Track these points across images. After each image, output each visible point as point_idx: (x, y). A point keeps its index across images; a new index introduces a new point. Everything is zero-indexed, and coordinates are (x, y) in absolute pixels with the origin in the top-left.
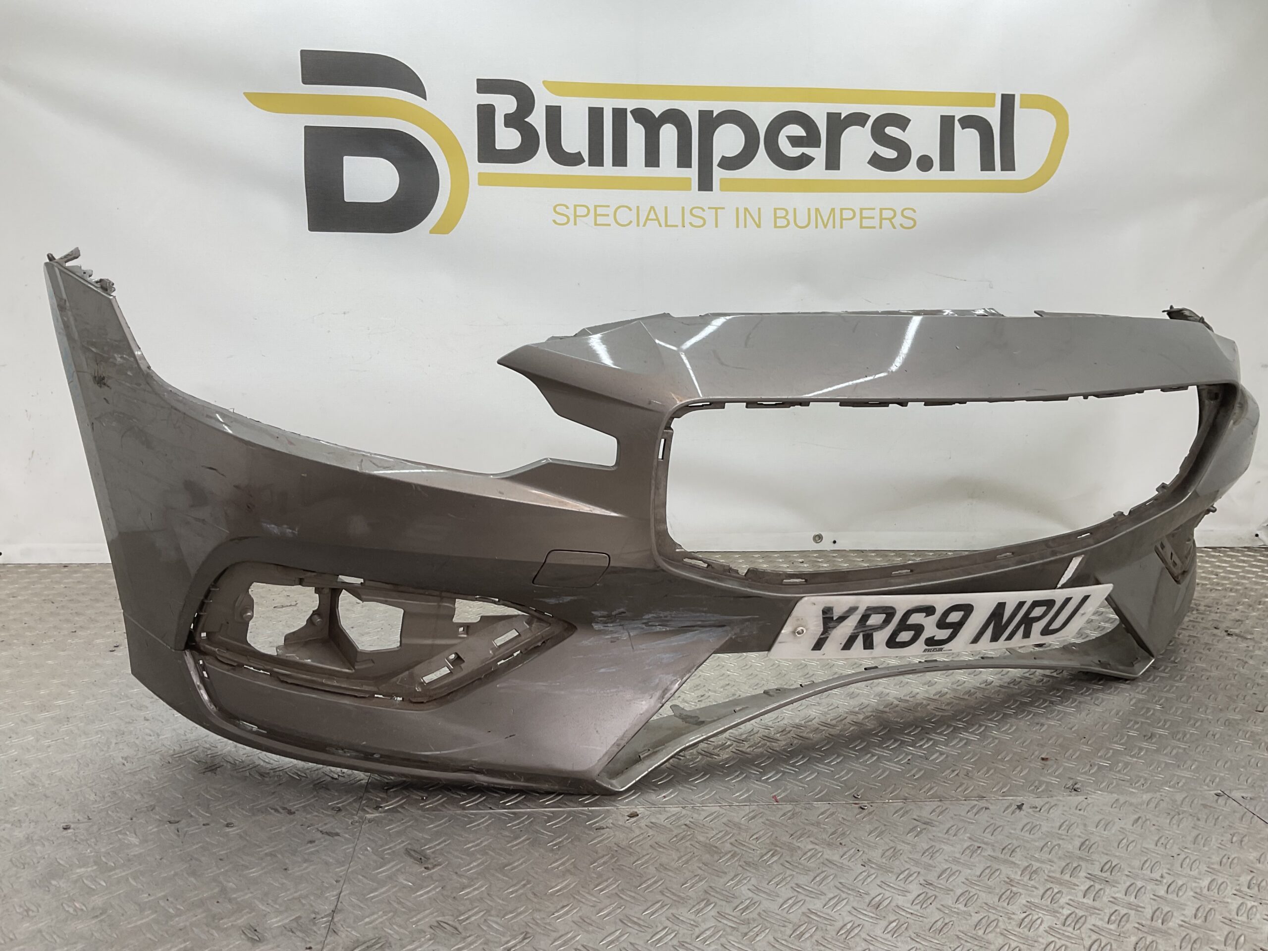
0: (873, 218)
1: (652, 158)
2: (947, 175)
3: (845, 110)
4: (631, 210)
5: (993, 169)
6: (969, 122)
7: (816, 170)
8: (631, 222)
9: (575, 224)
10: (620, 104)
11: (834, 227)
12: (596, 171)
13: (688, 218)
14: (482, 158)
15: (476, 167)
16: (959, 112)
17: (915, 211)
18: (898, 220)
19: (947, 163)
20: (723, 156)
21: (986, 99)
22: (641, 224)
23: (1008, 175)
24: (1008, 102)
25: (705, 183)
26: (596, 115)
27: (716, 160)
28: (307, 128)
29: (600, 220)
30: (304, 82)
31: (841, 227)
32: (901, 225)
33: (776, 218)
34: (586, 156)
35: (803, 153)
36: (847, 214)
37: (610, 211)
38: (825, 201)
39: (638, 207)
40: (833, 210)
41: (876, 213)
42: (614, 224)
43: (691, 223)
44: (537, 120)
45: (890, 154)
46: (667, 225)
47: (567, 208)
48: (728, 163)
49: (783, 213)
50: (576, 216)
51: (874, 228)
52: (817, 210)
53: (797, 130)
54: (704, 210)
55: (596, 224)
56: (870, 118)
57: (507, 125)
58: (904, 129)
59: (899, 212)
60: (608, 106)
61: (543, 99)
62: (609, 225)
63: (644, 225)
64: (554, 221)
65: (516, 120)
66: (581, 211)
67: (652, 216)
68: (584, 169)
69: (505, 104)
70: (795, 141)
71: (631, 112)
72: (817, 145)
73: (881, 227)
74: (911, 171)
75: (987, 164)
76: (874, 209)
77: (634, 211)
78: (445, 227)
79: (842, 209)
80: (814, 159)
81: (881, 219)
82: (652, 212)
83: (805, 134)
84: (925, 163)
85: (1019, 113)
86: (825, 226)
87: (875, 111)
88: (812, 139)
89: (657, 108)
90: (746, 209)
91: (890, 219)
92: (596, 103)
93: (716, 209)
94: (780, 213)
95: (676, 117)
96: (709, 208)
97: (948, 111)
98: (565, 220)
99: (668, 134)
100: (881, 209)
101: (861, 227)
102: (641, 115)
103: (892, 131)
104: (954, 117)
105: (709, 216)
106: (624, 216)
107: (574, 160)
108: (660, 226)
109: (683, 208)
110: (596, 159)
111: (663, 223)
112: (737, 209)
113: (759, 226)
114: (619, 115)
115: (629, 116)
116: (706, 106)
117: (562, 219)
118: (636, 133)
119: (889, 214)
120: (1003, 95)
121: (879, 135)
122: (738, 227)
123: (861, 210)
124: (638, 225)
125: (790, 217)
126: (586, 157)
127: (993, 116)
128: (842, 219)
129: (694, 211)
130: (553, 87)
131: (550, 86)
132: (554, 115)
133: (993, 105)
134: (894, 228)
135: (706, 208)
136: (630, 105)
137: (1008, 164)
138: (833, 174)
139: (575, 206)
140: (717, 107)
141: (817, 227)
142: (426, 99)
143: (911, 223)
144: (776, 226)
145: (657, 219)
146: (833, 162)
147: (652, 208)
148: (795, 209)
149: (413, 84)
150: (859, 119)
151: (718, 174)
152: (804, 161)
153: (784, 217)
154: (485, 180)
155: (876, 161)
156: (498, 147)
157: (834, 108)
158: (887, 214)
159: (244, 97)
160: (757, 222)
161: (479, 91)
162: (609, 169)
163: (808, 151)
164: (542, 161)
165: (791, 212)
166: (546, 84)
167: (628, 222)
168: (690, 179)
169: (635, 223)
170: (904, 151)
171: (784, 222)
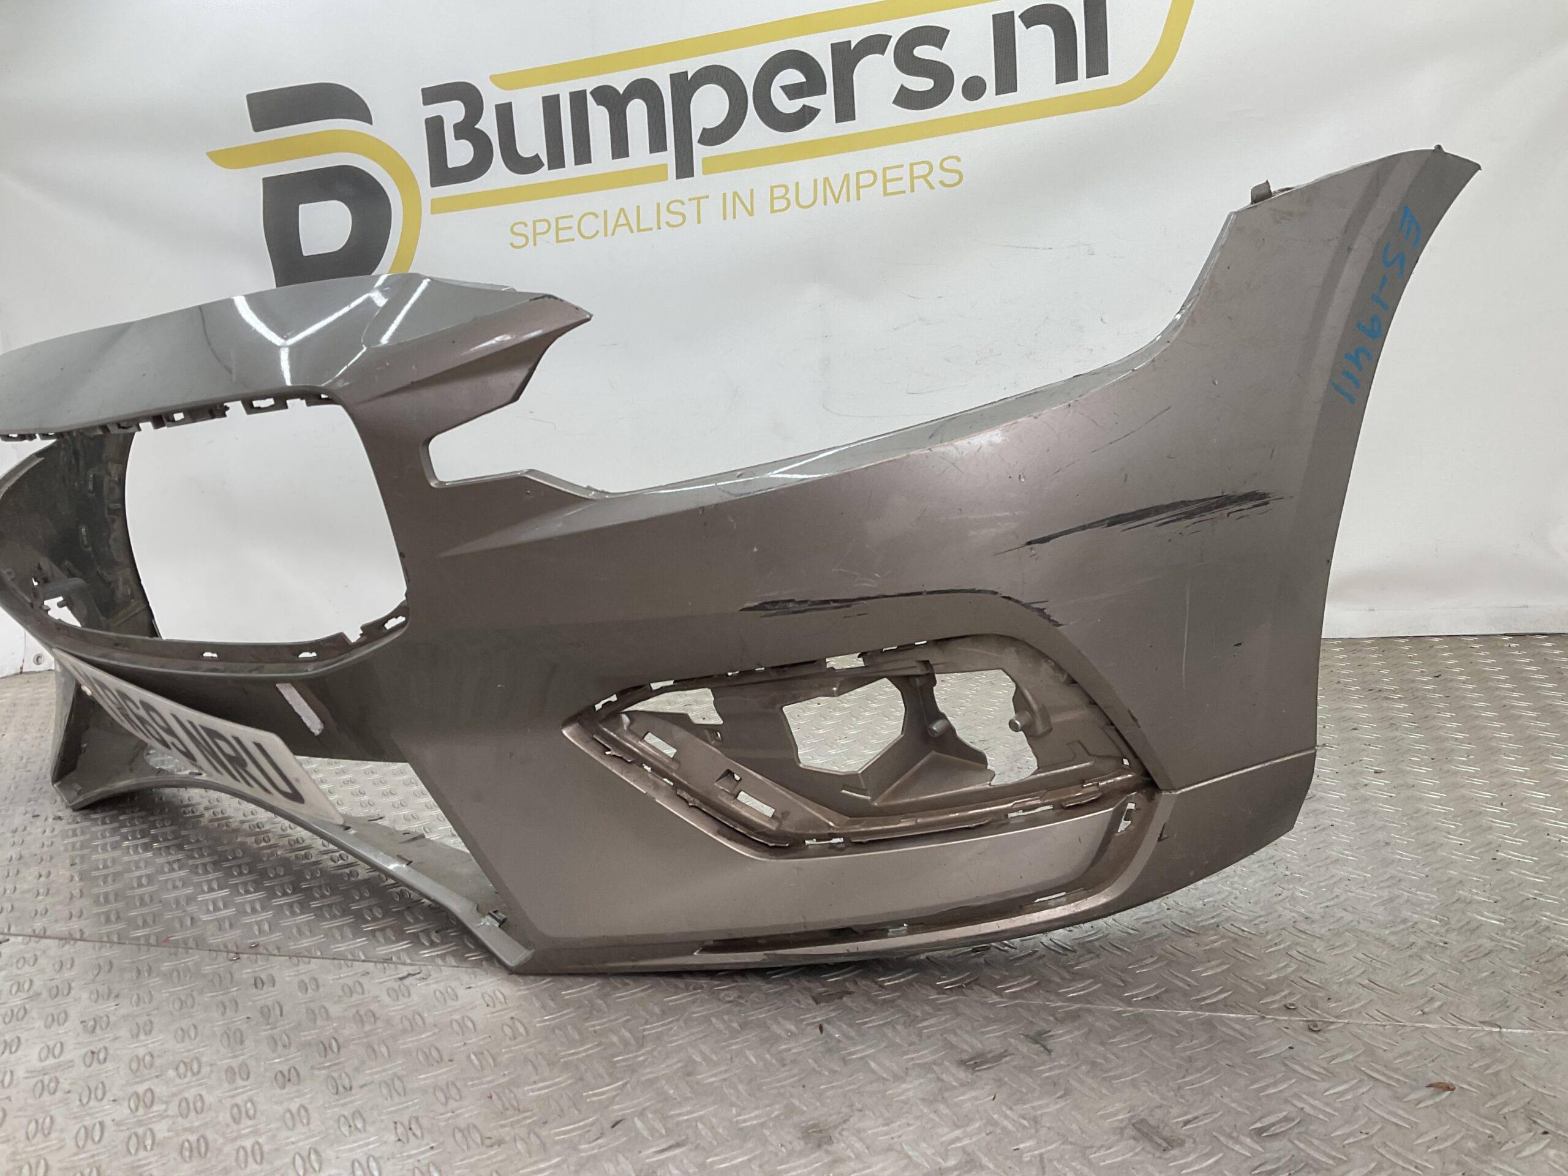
0: (901, 179)
1: (620, 148)
2: (1008, 99)
3: (855, 35)
4: (597, 216)
5: (1075, 77)
6: (1035, 16)
7: (825, 124)
8: (597, 232)
9: (535, 244)
10: (578, 85)
11: (848, 200)
12: (557, 174)
13: (665, 217)
14: (435, 182)
15: (429, 193)
17: (959, 159)
18: (936, 177)
19: (1007, 80)
20: (704, 129)
22: (610, 231)
23: (1098, 82)
25: (685, 168)
26: (551, 104)
27: (696, 135)
28: (265, 180)
29: (563, 235)
30: (255, 129)
31: (858, 198)
32: (941, 182)
33: (772, 198)
35: (804, 106)
36: (866, 179)
37: (573, 223)
38: (834, 166)
39: (605, 212)
40: (847, 176)
41: (905, 172)
42: (578, 237)
43: (667, 223)
44: (488, 124)
45: (923, 84)
46: (639, 230)
47: (526, 225)
48: (712, 137)
50: (535, 234)
51: (904, 192)
52: (826, 180)
53: (793, 76)
54: (683, 203)
55: (558, 241)
56: (892, 39)
57: (457, 138)
58: (940, 46)
59: (936, 164)
60: (564, 91)
61: (491, 98)
62: (573, 240)
63: (613, 234)
64: (512, 244)
65: (466, 130)
66: (541, 227)
67: (622, 221)
68: (544, 175)
69: (453, 112)
70: (793, 92)
71: (591, 93)
72: (823, 91)
73: (913, 190)
74: (956, 103)
75: (1066, 71)
76: (902, 166)
77: (602, 217)
79: (858, 174)
80: (819, 110)
81: (912, 178)
82: (622, 215)
83: (804, 80)
84: (974, 88)
86: (837, 201)
87: (897, 28)
88: (814, 84)
89: (620, 82)
90: (735, 194)
91: (925, 177)
92: (550, 90)
93: (699, 199)
94: (779, 192)
95: (645, 89)
96: (690, 199)
97: (1003, 6)
98: (523, 241)
99: (637, 112)
100: (912, 165)
101: (886, 194)
102: (604, 95)
103: (923, 52)
104: (1013, 13)
105: (690, 209)
106: (590, 225)
107: (531, 165)
108: (632, 231)
109: (658, 205)
110: (556, 160)
111: (635, 229)
112: (724, 195)
113: (751, 214)
114: (578, 100)
115: (589, 98)
116: (677, 67)
117: (521, 241)
118: (598, 117)
119: (923, 169)
121: (906, 62)
122: (725, 218)
123: (885, 170)
124: (606, 235)
125: (791, 195)
126: (545, 159)
128: (859, 187)
129: (672, 208)
130: (502, 81)
131: (499, 80)
132: (505, 113)
134: (932, 187)
135: (686, 200)
136: (589, 84)
137: (1098, 65)
138: (845, 127)
139: (535, 222)
140: (691, 66)
141: (825, 204)
142: (371, 124)
143: (955, 178)
145: (628, 224)
146: (845, 110)
147: (622, 210)
148: (797, 184)
149: (357, 109)
150: (876, 44)
151: (700, 152)
152: (807, 115)
153: (783, 197)
154: (439, 207)
155: (906, 99)
156: (450, 165)
157: (839, 36)
158: (921, 170)
159: (207, 157)
160: (749, 208)
161: (426, 103)
162: (571, 170)
163: (811, 101)
164: (499, 173)
165: (792, 188)
166: (493, 78)
167: (594, 232)
168: (666, 165)
169: (602, 232)
170: (942, 75)
171: (784, 203)
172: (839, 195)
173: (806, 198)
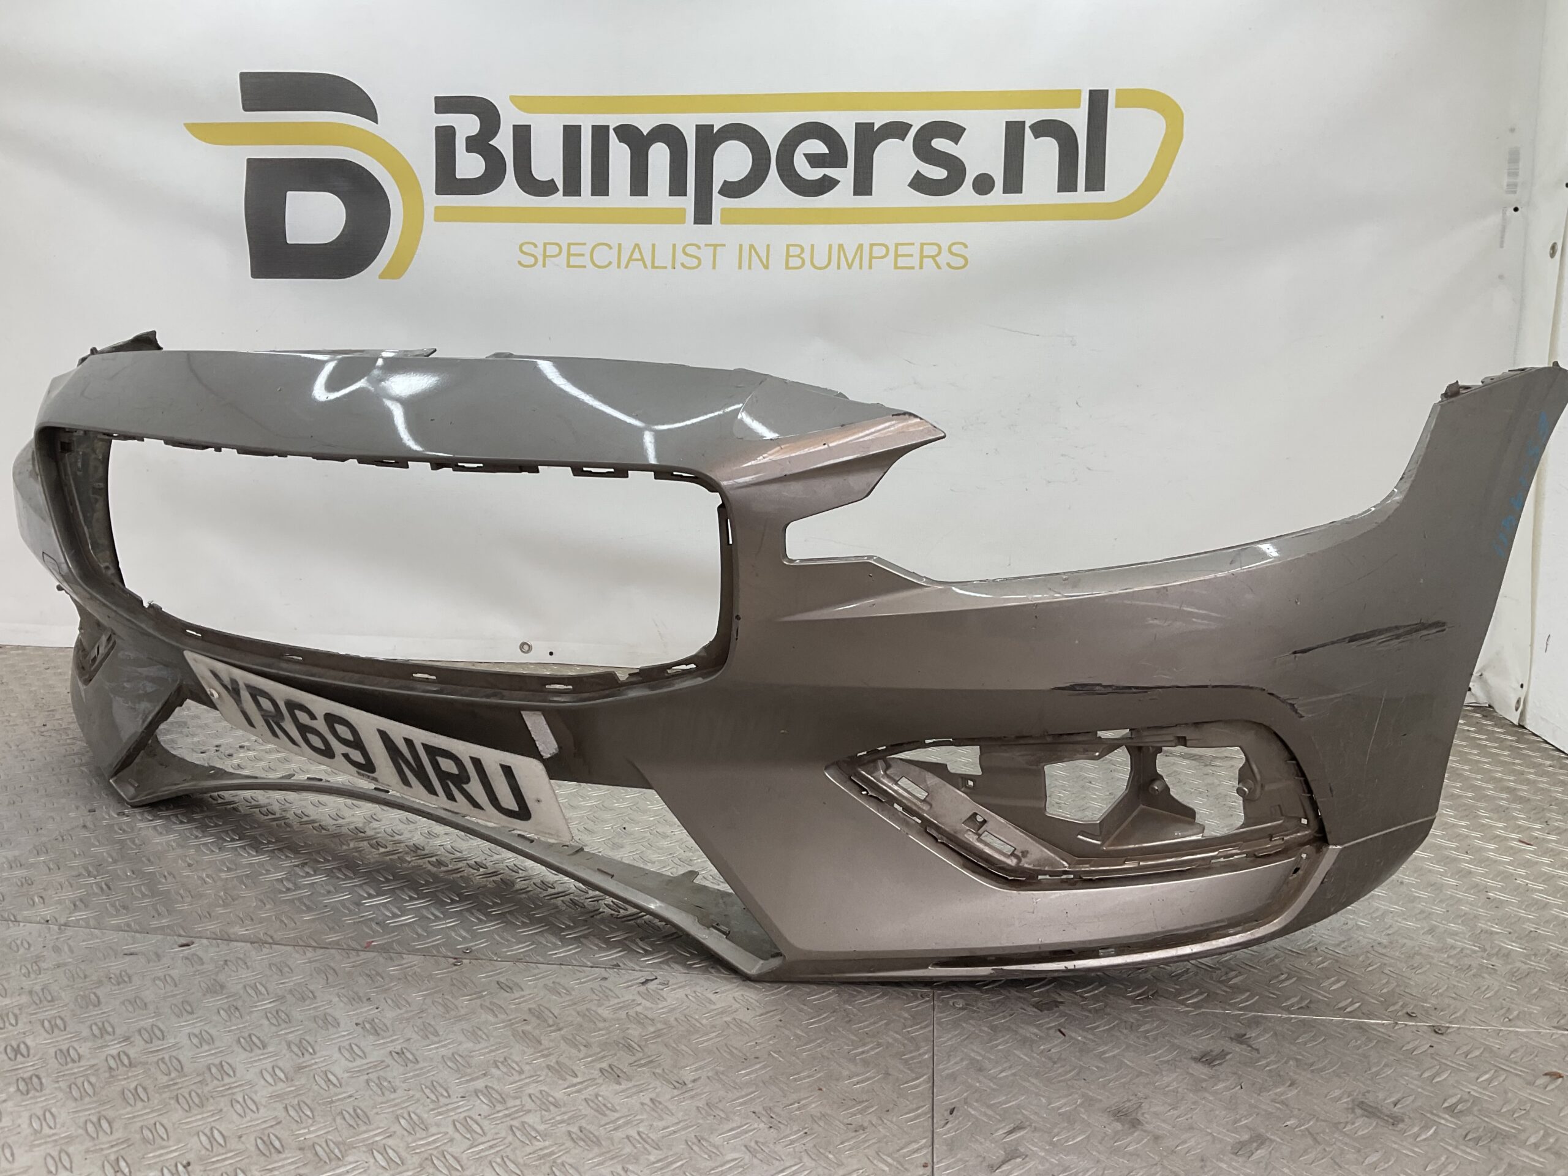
0: (912, 255)
1: (639, 185)
2: (1013, 199)
3: (879, 119)
4: (611, 248)
5: (1074, 189)
6: (1043, 129)
7: (842, 195)
8: (610, 263)
9: (544, 266)
10: (601, 120)
11: (861, 268)
12: (572, 201)
13: (681, 257)
14: (441, 189)
15: (433, 201)
16: (1030, 117)
17: (966, 247)
18: (943, 259)
19: (1014, 182)
20: (725, 181)
21: (1068, 98)
22: (623, 263)
23: (1095, 197)
24: (1098, 101)
25: (703, 215)
26: (572, 134)
27: (717, 185)
28: (249, 161)
29: (574, 261)
30: (246, 109)
31: (870, 267)
32: (948, 264)
33: (788, 256)
34: (560, 184)
35: (825, 175)
36: (878, 251)
37: (587, 250)
38: (852, 235)
39: (620, 245)
40: (861, 246)
41: (915, 250)
42: (590, 265)
43: (683, 265)
44: (504, 142)
45: (938, 173)
46: (653, 267)
47: (536, 246)
48: (732, 190)
49: (798, 251)
50: (545, 256)
51: (913, 268)
52: (841, 246)
53: (817, 147)
54: (699, 248)
56: (912, 128)
57: (469, 150)
58: (956, 140)
59: (945, 247)
60: (587, 123)
61: (510, 117)
62: (585, 267)
63: (626, 267)
64: (520, 263)
65: (479, 144)
66: (552, 250)
67: (637, 255)
68: (558, 200)
69: (467, 125)
70: (815, 160)
71: (614, 129)
72: (844, 164)
73: (921, 268)
74: (965, 195)
75: (1067, 183)
76: (913, 244)
77: (616, 249)
78: (394, 271)
79: (872, 245)
80: (839, 182)
81: (922, 257)
82: (637, 250)
83: (827, 152)
84: (983, 184)
85: (1113, 113)
86: (850, 267)
87: (918, 119)
88: (836, 156)
89: (645, 124)
90: (752, 246)
91: (933, 257)
92: (572, 120)
93: (715, 246)
94: (795, 251)
95: (669, 135)
96: (706, 245)
97: (1015, 116)
98: (532, 261)
99: (659, 155)
100: (922, 245)
101: (896, 267)
102: (627, 133)
103: (941, 144)
104: (1024, 122)
105: (706, 254)
106: (603, 256)
107: (546, 188)
108: (645, 267)
109: (674, 245)
110: (572, 187)
112: (741, 246)
113: (766, 267)
114: (600, 133)
115: (612, 134)
116: (705, 119)
117: (529, 260)
118: (620, 155)
119: (933, 251)
120: (1091, 92)
121: (923, 150)
122: (740, 267)
123: (897, 245)
124: (619, 267)
125: (806, 256)
127: (1078, 120)
128: (871, 258)
129: (687, 250)
130: (523, 103)
131: (519, 102)
132: (522, 135)
133: (1078, 106)
134: (939, 267)
135: (702, 245)
136: (613, 121)
137: (1096, 182)
138: (863, 201)
139: (545, 244)
140: (718, 121)
141: (839, 268)
142: (376, 122)
143: (961, 262)
144: (787, 267)
145: (642, 259)
146: (863, 185)
147: (637, 245)
148: (813, 246)
149: (362, 105)
150: (898, 130)
151: (719, 203)
152: (826, 185)
153: (798, 256)
154: (442, 215)
155: (920, 183)
156: (458, 177)
157: (865, 117)
158: (931, 250)
159: (184, 128)
160: (765, 262)
161: (438, 110)
162: (586, 198)
163: (832, 172)
164: (509, 191)
165: (808, 250)
166: (513, 99)
167: (606, 263)
168: (684, 210)
169: (615, 264)
170: (956, 169)
171: (798, 262)
173: (821, 259)
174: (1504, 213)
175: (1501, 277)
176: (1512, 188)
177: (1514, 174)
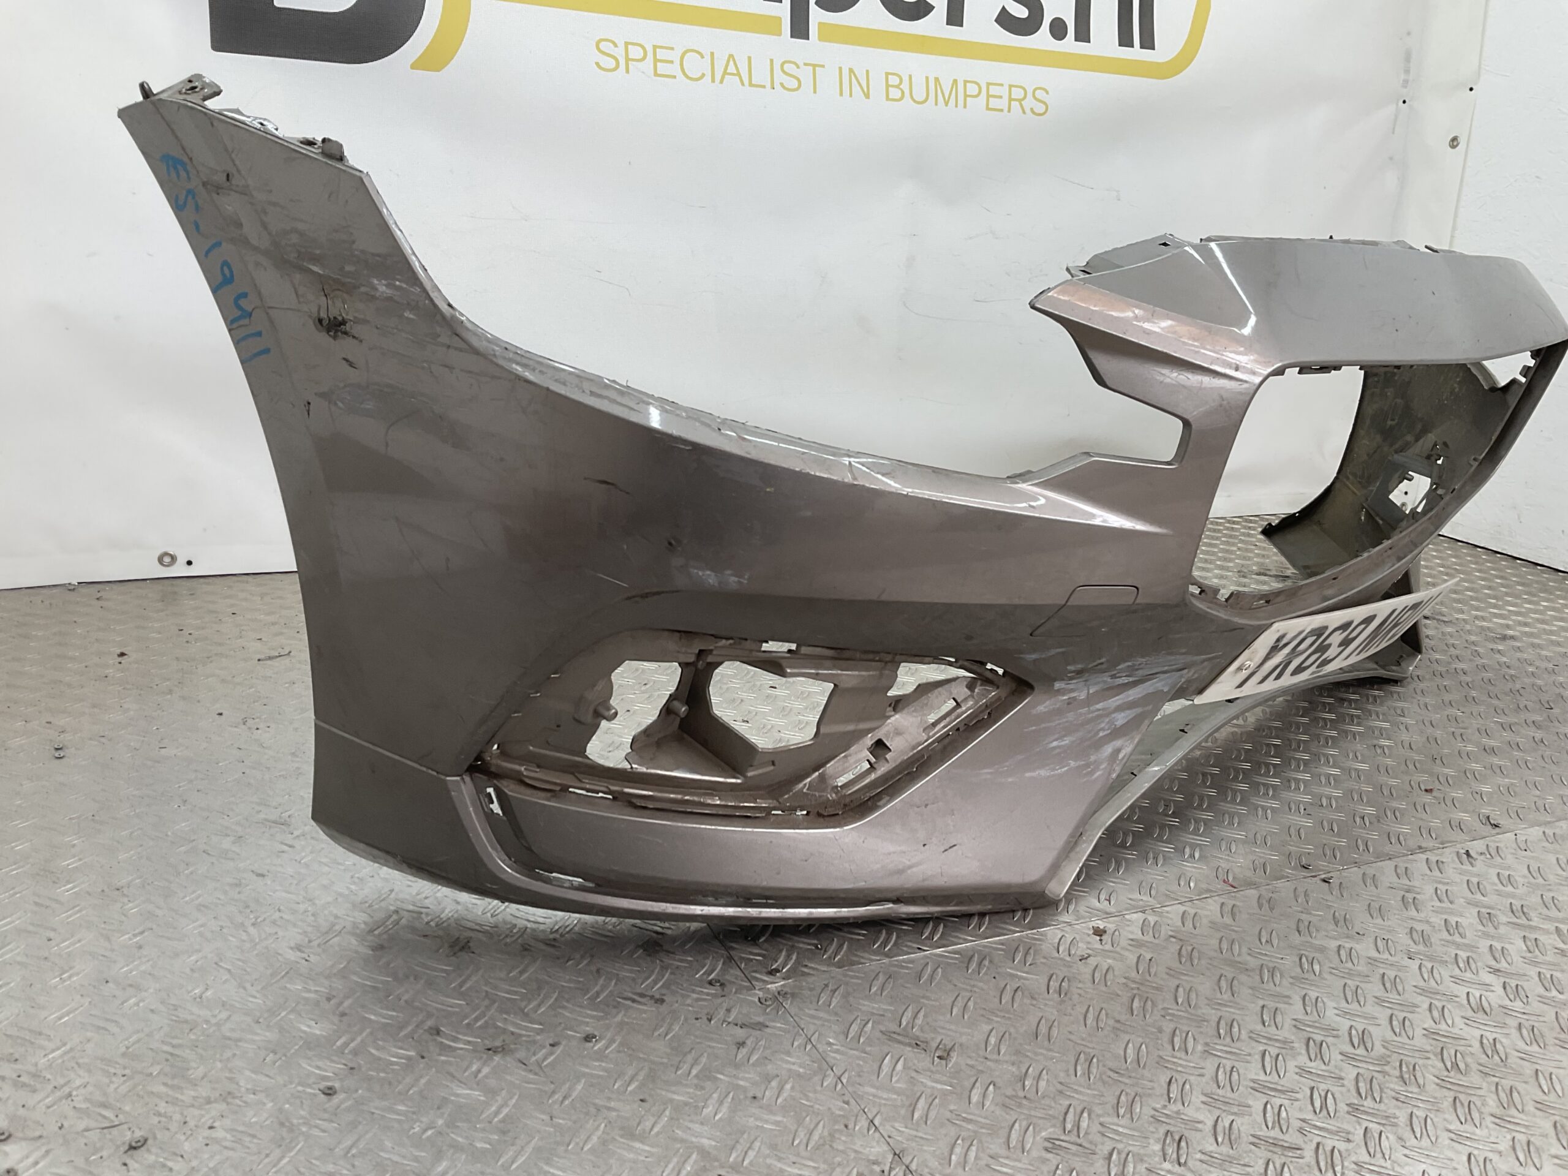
0: (1001, 97)
4: (703, 57)
8: (703, 75)
9: (627, 71)
11: (956, 106)
13: (779, 77)
17: (1047, 93)
18: (1029, 103)
22: (718, 77)
29: (662, 68)
31: (965, 107)
32: (1032, 109)
33: (888, 86)
36: (972, 89)
37: (675, 56)
38: (949, 68)
39: (712, 54)
40: (955, 81)
41: (1004, 91)
42: (679, 74)
43: (782, 84)
46: (751, 85)
47: (616, 45)
49: (896, 81)
50: (628, 60)
51: (1002, 110)
52: (937, 79)
54: (798, 67)
55: (656, 74)
59: (1029, 92)
62: (675, 77)
63: (721, 82)
64: (597, 64)
66: (635, 52)
67: (732, 68)
73: (1009, 111)
76: (1002, 85)
77: (708, 58)
79: (966, 82)
81: (1011, 99)
82: (731, 63)
86: (946, 104)
90: (851, 70)
91: (1020, 101)
93: (814, 66)
94: (894, 80)
96: (805, 64)
98: (611, 63)
100: (1011, 86)
101: (988, 108)
105: (805, 74)
106: (694, 65)
108: (743, 84)
109: (772, 61)
111: (746, 81)
112: (841, 69)
113: (867, 96)
117: (610, 63)
119: (1019, 93)
122: (841, 93)
123: (988, 84)
124: (713, 81)
125: (905, 86)
128: (966, 96)
129: (786, 68)
134: (1024, 112)
135: (801, 64)
139: (627, 44)
141: (936, 104)
143: (1043, 108)
144: (888, 99)
145: (738, 74)
147: (731, 56)
148: (910, 76)
153: (897, 87)
158: (1017, 93)
160: (866, 90)
165: (906, 79)
167: (699, 75)
169: (708, 78)
171: (898, 93)
172: (949, 98)
173: (919, 93)
174: (1397, 105)
175: (1391, 159)
176: (1406, 83)
177: (1407, 71)
